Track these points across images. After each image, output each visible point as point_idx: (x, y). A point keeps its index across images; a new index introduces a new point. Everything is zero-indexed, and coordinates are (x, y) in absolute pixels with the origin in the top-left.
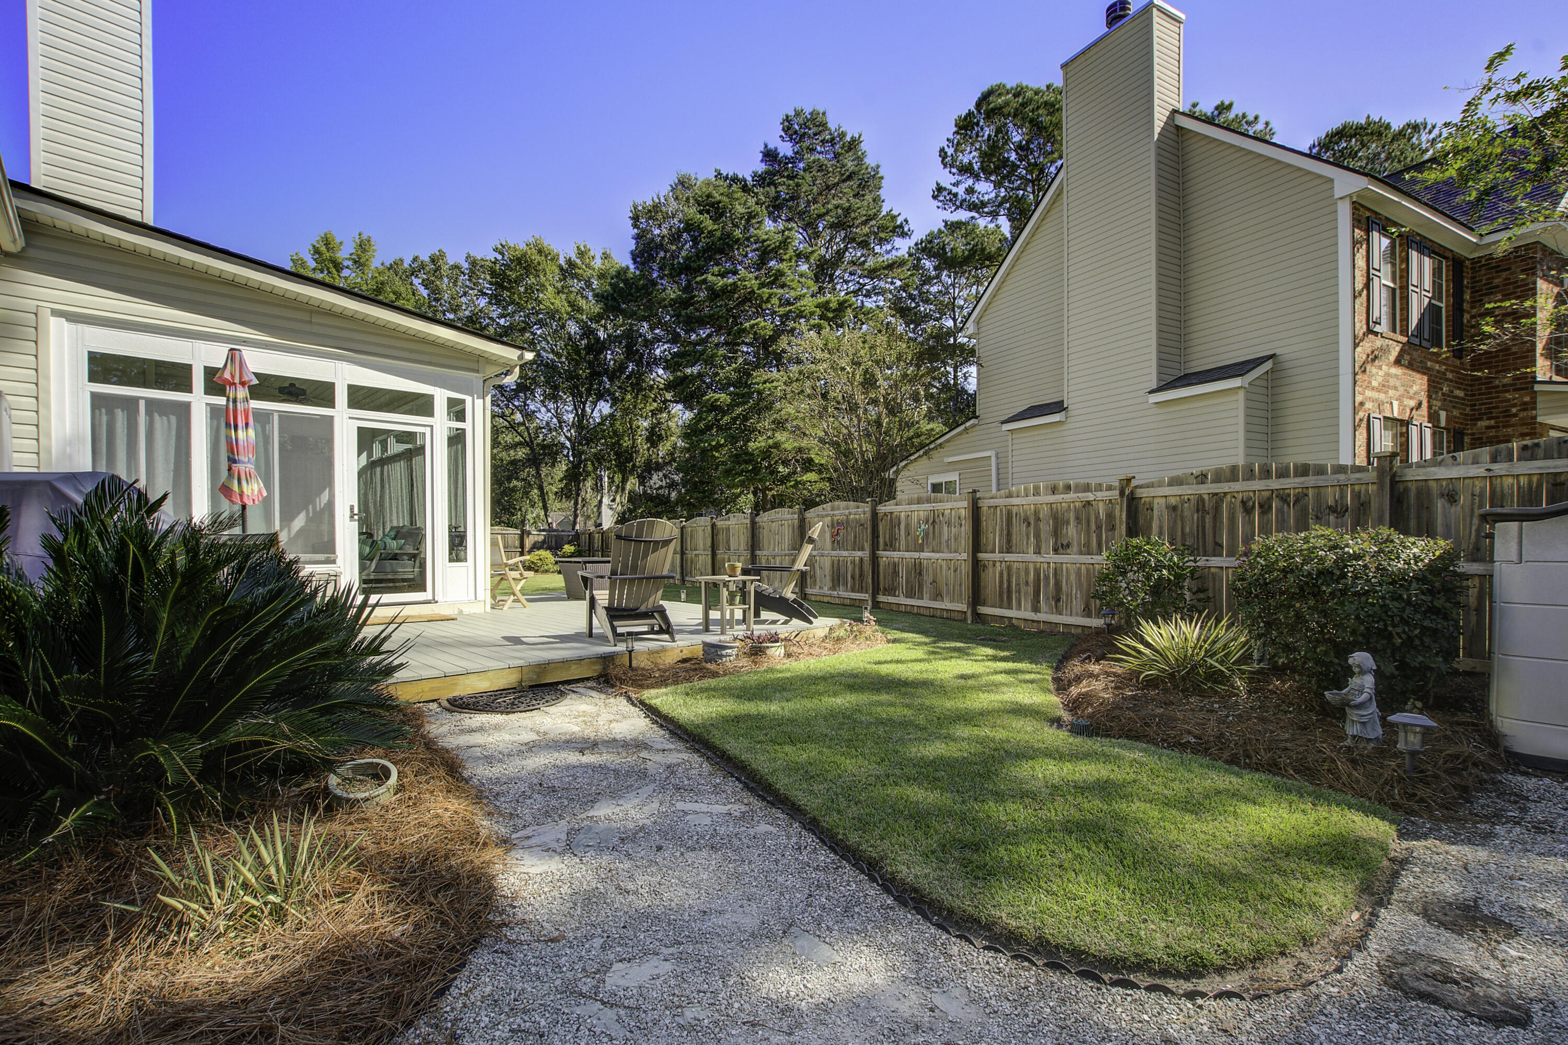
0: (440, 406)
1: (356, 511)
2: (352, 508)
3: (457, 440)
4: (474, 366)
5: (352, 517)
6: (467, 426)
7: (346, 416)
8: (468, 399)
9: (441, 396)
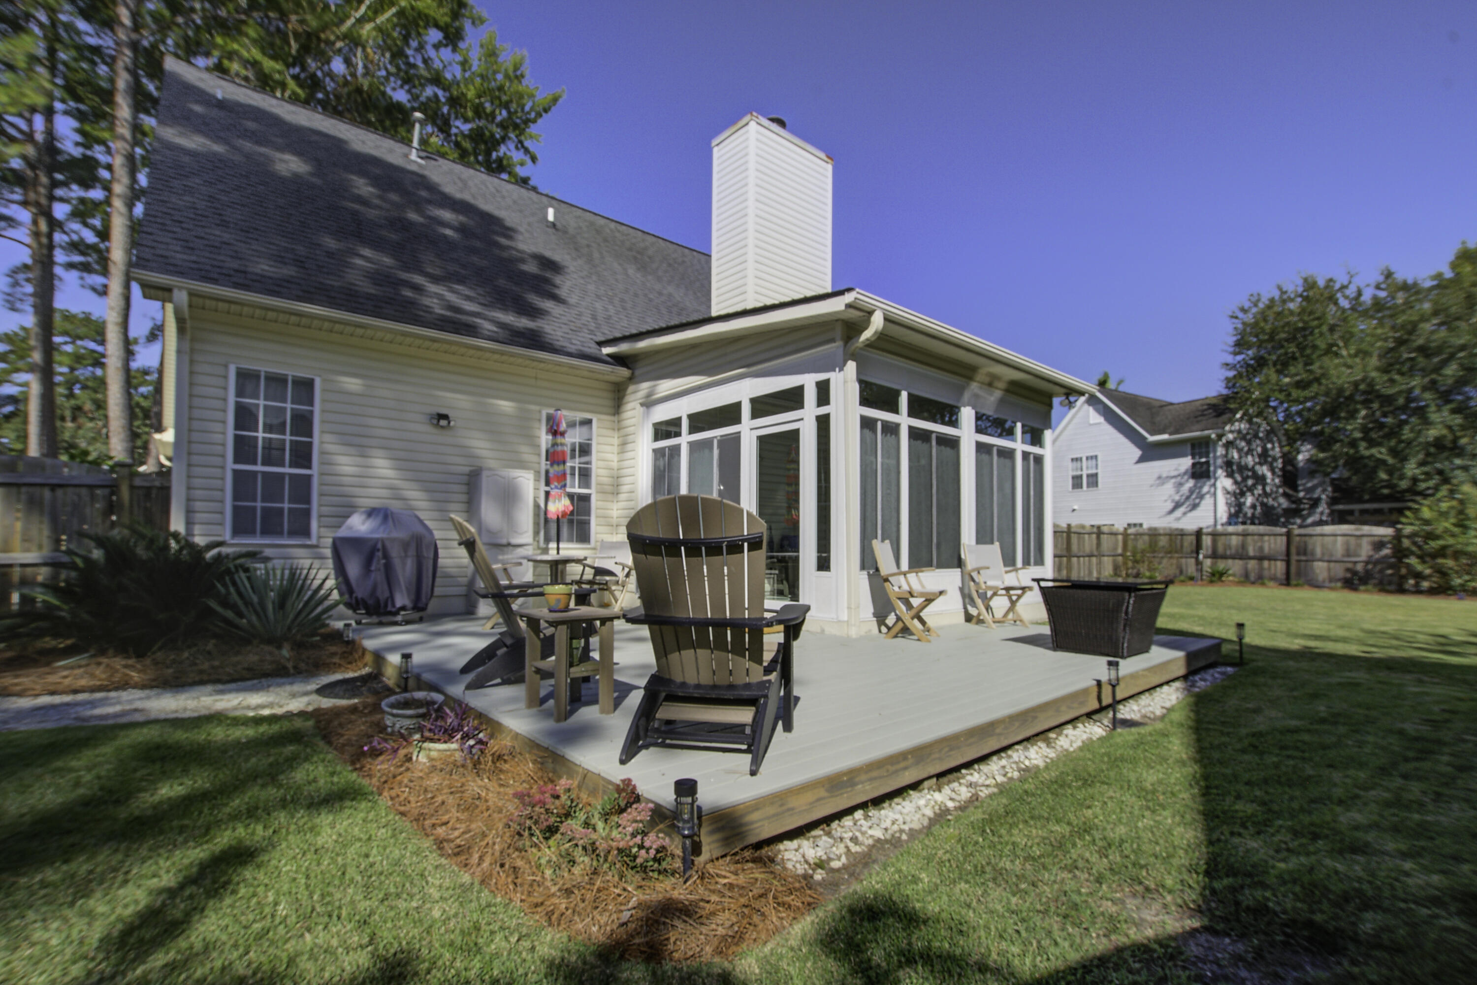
0: (810, 396)
3: (823, 423)
6: (831, 409)
7: (748, 428)
8: (832, 376)
9: (809, 381)
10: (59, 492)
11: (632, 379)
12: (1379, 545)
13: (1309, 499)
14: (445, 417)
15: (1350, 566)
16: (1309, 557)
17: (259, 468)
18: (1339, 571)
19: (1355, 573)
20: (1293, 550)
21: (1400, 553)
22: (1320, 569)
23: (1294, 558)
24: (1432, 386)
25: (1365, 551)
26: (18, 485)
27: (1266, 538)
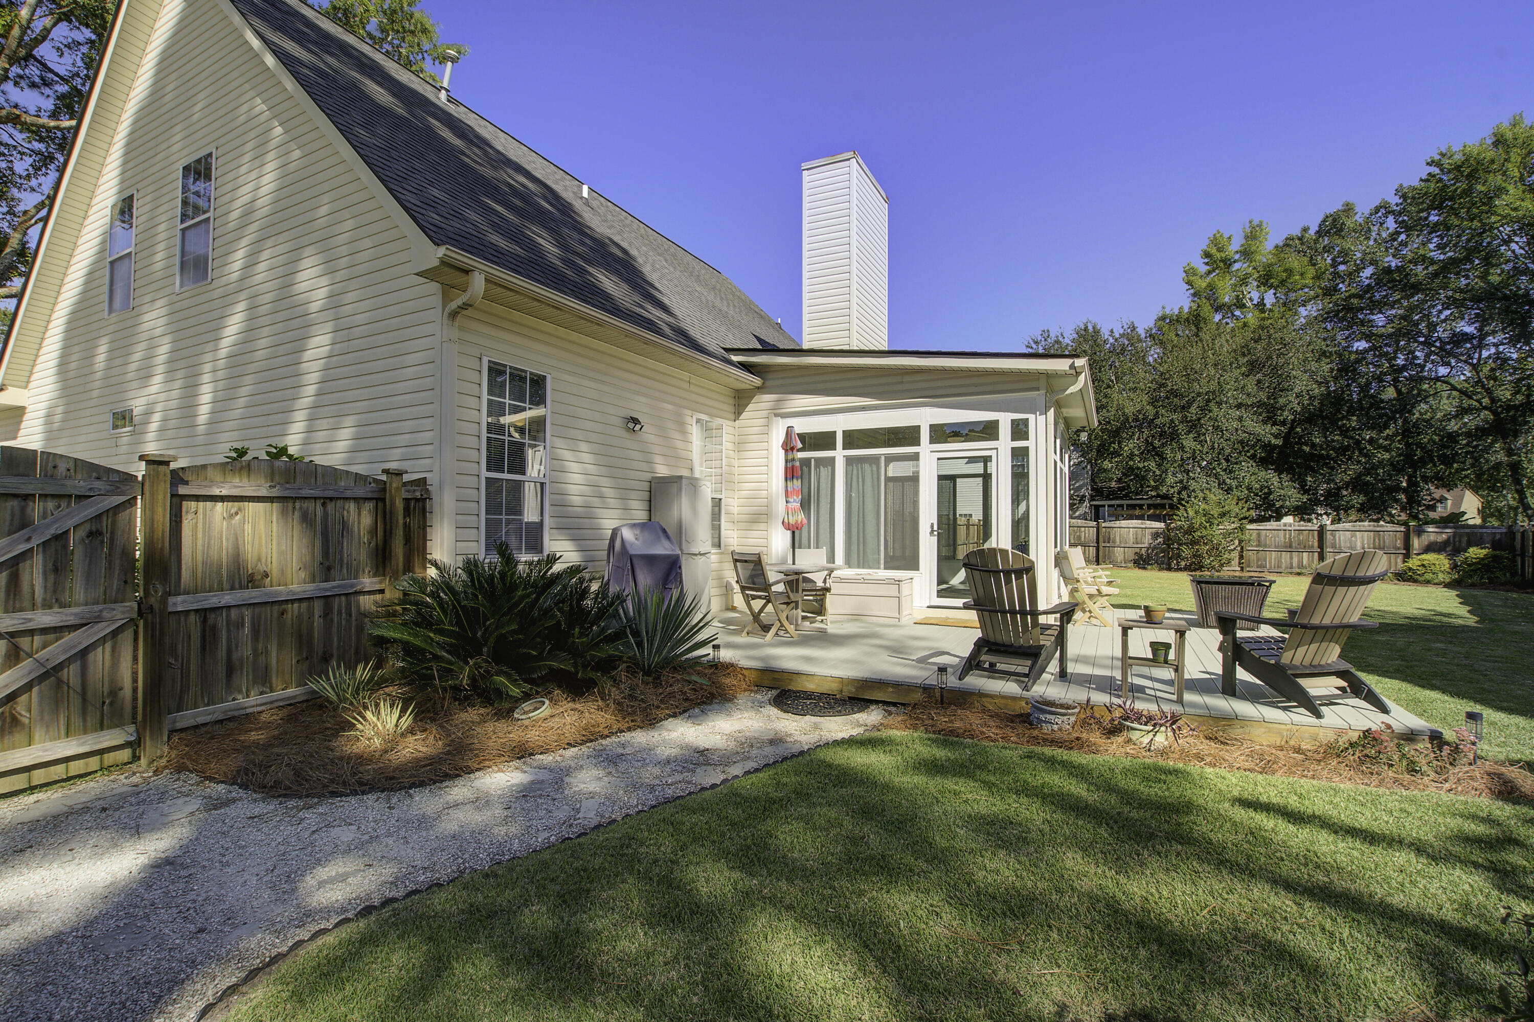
0: (1005, 430)
1: (935, 528)
2: (932, 524)
3: (1020, 456)
4: (1034, 384)
5: (932, 531)
6: (1030, 443)
7: (928, 451)
8: (1031, 417)
9: (1005, 420)
10: (330, 506)
11: (760, 389)
12: (1156, 535)
13: (1078, 496)
14: (635, 421)
15: (1138, 550)
16: (1111, 544)
17: (506, 476)
18: (1131, 555)
19: (1141, 556)
20: (1101, 539)
21: (1168, 540)
22: (1119, 553)
23: (1102, 544)
24: (1184, 420)
25: (1147, 540)
26: (294, 499)
27: (1083, 529)
